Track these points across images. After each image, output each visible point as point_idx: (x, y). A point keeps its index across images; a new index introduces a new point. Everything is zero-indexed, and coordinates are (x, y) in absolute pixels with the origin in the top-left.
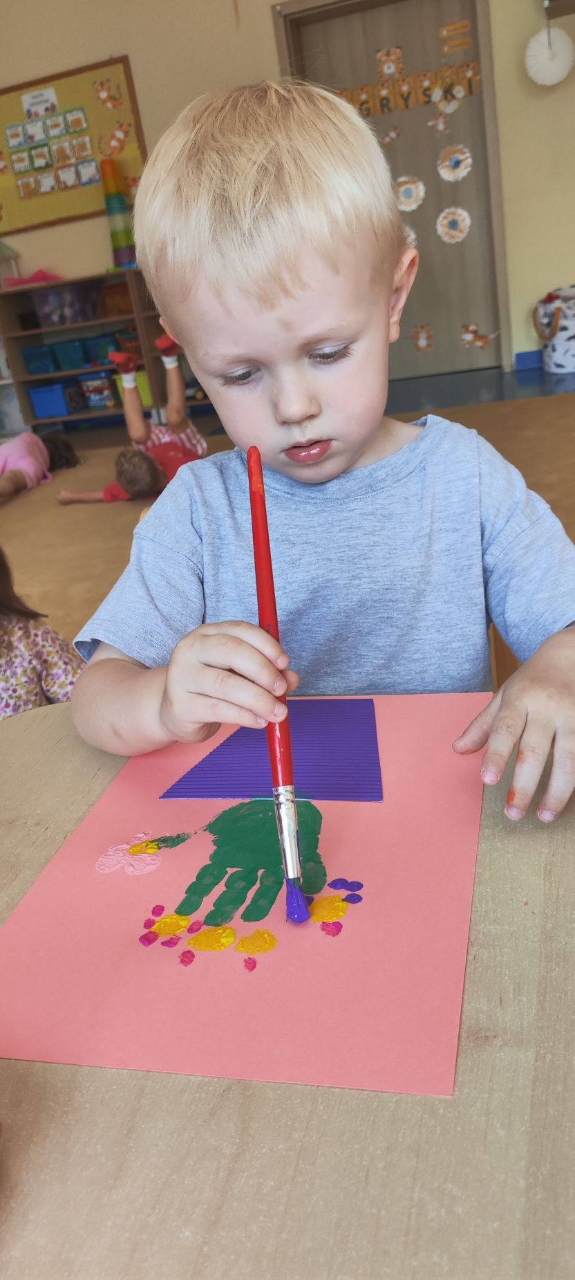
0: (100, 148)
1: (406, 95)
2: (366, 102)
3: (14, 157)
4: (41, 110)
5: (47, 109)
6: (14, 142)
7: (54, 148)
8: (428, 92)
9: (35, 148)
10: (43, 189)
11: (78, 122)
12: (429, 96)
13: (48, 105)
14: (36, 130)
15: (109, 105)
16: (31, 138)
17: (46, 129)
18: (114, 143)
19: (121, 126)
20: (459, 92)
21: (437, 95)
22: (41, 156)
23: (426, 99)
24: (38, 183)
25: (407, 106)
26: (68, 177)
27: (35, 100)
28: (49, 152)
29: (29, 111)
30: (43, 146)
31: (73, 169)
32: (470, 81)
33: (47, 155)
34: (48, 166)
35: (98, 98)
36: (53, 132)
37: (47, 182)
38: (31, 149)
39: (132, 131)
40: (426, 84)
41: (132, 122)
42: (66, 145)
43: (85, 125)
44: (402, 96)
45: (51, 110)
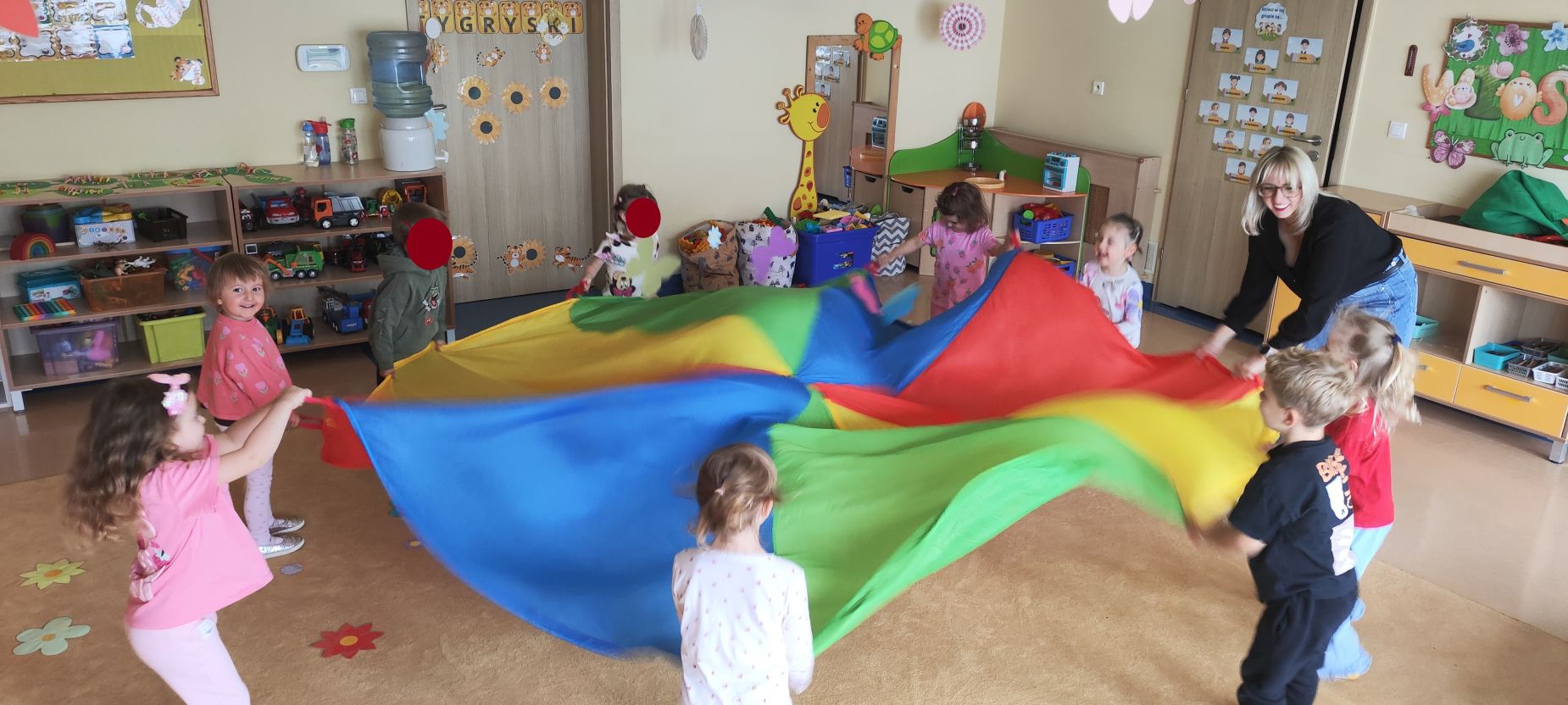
1: (511, 20)
2: (469, 18)
8: (533, 22)
12: (535, 27)
20: (564, 27)
21: (542, 26)
23: (532, 28)
25: (511, 30)
32: (573, 19)
40: (532, 13)
44: (507, 19)
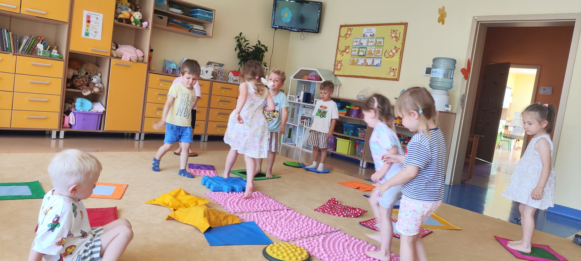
0: (385, 54)
3: (353, 49)
4: (368, 35)
5: (371, 35)
6: (355, 44)
7: (368, 49)
9: (362, 48)
10: (359, 64)
11: (380, 42)
13: (372, 34)
14: (364, 42)
15: (394, 39)
16: (362, 44)
17: (368, 42)
18: (391, 54)
19: (396, 48)
22: (362, 51)
24: (358, 61)
26: (369, 61)
27: (368, 31)
28: (366, 51)
29: (364, 34)
30: (364, 48)
31: (372, 59)
33: (365, 52)
34: (364, 55)
35: (391, 36)
36: (370, 44)
37: (361, 61)
38: (360, 48)
39: (399, 51)
41: (400, 47)
42: (373, 49)
43: (382, 45)
45: (372, 36)
